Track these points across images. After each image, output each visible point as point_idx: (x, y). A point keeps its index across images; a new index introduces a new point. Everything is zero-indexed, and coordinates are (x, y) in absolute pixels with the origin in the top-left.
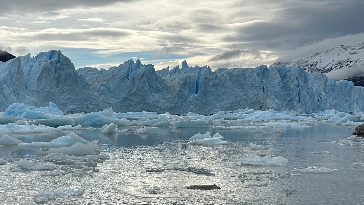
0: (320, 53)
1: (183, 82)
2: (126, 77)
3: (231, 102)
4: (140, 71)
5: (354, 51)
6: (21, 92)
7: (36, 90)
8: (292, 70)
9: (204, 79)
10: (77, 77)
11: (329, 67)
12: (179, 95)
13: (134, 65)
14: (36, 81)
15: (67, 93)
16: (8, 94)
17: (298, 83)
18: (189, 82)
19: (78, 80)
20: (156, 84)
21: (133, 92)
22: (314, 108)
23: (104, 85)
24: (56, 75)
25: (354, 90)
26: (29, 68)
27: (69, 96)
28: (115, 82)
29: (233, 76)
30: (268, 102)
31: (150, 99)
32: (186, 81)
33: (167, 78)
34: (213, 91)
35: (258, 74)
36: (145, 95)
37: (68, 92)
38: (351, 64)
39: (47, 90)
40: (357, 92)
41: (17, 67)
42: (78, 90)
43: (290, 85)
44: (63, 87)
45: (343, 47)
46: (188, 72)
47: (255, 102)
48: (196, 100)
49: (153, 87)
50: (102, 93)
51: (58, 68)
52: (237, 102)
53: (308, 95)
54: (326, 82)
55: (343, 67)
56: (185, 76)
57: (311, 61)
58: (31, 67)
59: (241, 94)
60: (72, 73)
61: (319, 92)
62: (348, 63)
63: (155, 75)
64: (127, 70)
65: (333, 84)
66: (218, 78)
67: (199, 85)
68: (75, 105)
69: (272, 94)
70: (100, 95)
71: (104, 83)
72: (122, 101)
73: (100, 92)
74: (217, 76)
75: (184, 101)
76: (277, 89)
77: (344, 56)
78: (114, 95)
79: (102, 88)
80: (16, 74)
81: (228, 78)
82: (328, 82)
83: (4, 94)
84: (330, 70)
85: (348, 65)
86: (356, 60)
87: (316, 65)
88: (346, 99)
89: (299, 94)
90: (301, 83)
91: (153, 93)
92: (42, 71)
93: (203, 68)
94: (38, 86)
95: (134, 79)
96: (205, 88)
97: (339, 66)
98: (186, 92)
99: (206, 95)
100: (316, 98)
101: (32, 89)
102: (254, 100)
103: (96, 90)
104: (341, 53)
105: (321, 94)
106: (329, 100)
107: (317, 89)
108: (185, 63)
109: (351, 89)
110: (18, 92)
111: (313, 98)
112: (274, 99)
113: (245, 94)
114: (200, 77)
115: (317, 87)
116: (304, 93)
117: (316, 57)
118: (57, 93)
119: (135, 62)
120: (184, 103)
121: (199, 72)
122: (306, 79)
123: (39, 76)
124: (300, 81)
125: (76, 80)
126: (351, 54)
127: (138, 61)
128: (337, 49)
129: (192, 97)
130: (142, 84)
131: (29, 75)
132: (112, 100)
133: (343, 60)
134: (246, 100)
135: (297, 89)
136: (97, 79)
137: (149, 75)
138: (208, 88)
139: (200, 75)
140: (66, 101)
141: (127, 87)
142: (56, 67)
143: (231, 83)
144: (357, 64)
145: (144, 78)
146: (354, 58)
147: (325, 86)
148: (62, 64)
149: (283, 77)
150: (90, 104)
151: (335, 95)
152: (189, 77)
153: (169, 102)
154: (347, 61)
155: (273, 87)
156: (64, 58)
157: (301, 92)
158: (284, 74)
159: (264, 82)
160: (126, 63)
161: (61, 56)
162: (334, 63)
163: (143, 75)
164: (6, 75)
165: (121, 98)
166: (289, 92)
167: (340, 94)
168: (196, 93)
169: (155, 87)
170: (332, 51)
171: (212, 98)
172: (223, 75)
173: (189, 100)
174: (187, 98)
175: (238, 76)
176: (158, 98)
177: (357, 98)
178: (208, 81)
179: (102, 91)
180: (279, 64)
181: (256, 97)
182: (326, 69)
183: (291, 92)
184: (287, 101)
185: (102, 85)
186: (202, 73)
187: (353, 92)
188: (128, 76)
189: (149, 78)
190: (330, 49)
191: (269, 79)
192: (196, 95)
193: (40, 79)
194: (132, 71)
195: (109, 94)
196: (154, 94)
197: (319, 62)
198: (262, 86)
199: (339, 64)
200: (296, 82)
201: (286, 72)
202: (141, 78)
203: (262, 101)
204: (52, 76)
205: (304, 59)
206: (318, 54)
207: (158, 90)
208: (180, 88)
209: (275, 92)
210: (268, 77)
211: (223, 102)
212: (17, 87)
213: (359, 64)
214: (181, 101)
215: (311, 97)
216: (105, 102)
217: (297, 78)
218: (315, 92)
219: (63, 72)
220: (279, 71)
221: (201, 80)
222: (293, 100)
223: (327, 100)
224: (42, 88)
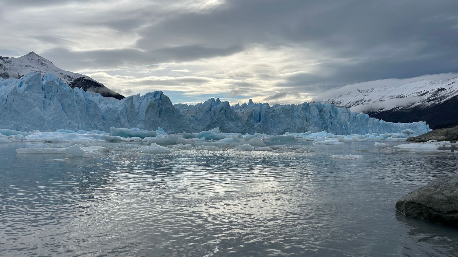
0: (342, 95)
1: (250, 114)
2: (209, 110)
3: (284, 129)
4: (219, 106)
5: (366, 94)
6: (133, 121)
7: (144, 120)
8: (326, 106)
9: (264, 112)
10: (174, 110)
11: (349, 104)
12: (247, 123)
13: (215, 102)
14: (144, 113)
15: (166, 122)
16: (123, 123)
17: (331, 115)
18: (254, 114)
19: (175, 112)
20: (231, 115)
21: (214, 121)
22: (342, 133)
23: (194, 116)
24: (159, 109)
25: (369, 121)
26: (139, 104)
27: (168, 124)
28: (201, 114)
29: (285, 110)
30: (310, 128)
31: (227, 126)
32: (252, 113)
33: (238, 111)
34: (271, 121)
35: (303, 109)
36: (223, 123)
37: (168, 121)
38: (365, 103)
39: (152, 119)
40: (371, 122)
41: (130, 103)
42: (175, 120)
43: (326, 117)
44: (163, 117)
45: (359, 91)
46: (253, 107)
47: (301, 129)
48: (259, 127)
49: (228, 118)
50: (192, 122)
51: (160, 103)
52: (288, 128)
53: (338, 123)
54: (350, 114)
55: (359, 105)
56: (251, 110)
57: (336, 101)
58: (140, 103)
59: (291, 123)
60: (170, 107)
61: (345, 121)
62: (363, 102)
63: (230, 109)
64: (210, 105)
65: (355, 116)
66: (275, 111)
67: (261, 116)
68: (172, 130)
69: (312, 123)
70: (190, 123)
71: (193, 114)
72: (206, 127)
73: (191, 121)
74: (274, 110)
75: (251, 128)
76: (316, 119)
77: (360, 97)
78: (201, 123)
79: (192, 118)
80: (129, 108)
81: (281, 112)
82: (352, 115)
83: (121, 123)
84: (350, 107)
85: (362, 103)
86: (368, 100)
87: (340, 103)
88: (364, 127)
89: (332, 123)
90: (333, 115)
91: (228, 121)
92: (149, 106)
93: (264, 104)
94: (145, 116)
95: (215, 112)
96: (266, 118)
97: (356, 104)
98: (252, 121)
99: (267, 123)
100: (343, 126)
101: (142, 119)
102: (300, 127)
103: (188, 120)
104: (357, 95)
105: (347, 123)
106: (352, 128)
107: (344, 120)
108: (251, 101)
109: (367, 120)
110: (131, 121)
111: (341, 126)
112: (314, 127)
113: (294, 123)
114: (262, 111)
115: (343, 117)
116: (335, 122)
117: (340, 98)
118: (160, 122)
119: (215, 100)
120: (250, 129)
121: (261, 107)
122: (336, 113)
123: (146, 110)
124: (332, 113)
125: (173, 112)
126: (364, 95)
127: (218, 100)
128: (354, 92)
129: (257, 125)
130: (220, 115)
131: (139, 109)
132: (200, 127)
133: (359, 100)
134: (295, 127)
135: (330, 119)
136: (188, 112)
137: (226, 109)
138: (268, 118)
139: (262, 109)
140: (165, 128)
141: (210, 118)
142: (159, 103)
143: (284, 115)
144: (369, 102)
145: (222, 111)
146: (366, 98)
147: (349, 117)
148: (163, 101)
149: (320, 111)
150: (183, 129)
151: (356, 124)
152: (254, 110)
153: (241, 128)
154: (362, 100)
155: (314, 118)
156: (164, 97)
157: (333, 122)
158: (321, 108)
159: (307, 114)
160: (209, 100)
161: (162, 95)
162: (352, 102)
163: (222, 109)
164: (122, 109)
165: (205, 126)
166: (324, 122)
167: (360, 124)
168: (259, 122)
169: (230, 118)
170: (350, 94)
171: (271, 125)
172: (278, 109)
173: (255, 127)
174: (253, 126)
175: (289, 110)
176: (233, 126)
177: (372, 126)
178: (268, 113)
179: (192, 120)
180: (314, 102)
181: (301, 125)
182: (347, 106)
183: (326, 121)
184: (324, 128)
185: (192, 116)
186: (263, 108)
187: (369, 122)
188: (211, 110)
189: (226, 111)
190: (349, 92)
191: (310, 112)
192: (259, 123)
193: (147, 111)
194: (213, 106)
195: (197, 123)
196: (229, 123)
197: (342, 101)
198: (306, 117)
199: (356, 102)
200: (329, 114)
201: (322, 108)
202: (220, 111)
203: (306, 128)
204: (156, 109)
205: (331, 99)
206: (341, 95)
207: (232, 120)
208: (248, 118)
209: (314, 122)
210: (310, 110)
211: (278, 129)
212: (130, 118)
213: (370, 102)
214: (248, 127)
215: (340, 125)
216: (194, 129)
217: (329, 112)
218: (342, 122)
219: (164, 107)
220: (317, 107)
221: (263, 113)
222: (328, 127)
223: (351, 127)
224: (148, 118)
